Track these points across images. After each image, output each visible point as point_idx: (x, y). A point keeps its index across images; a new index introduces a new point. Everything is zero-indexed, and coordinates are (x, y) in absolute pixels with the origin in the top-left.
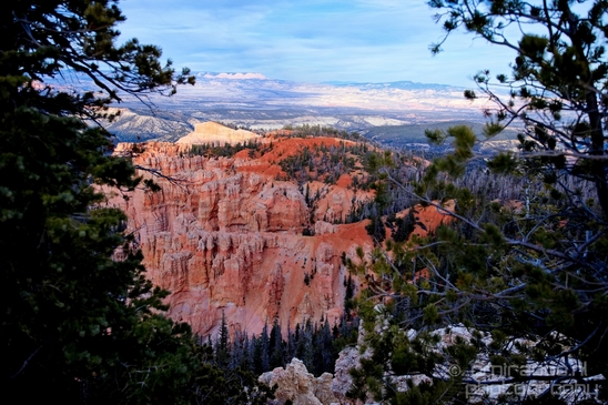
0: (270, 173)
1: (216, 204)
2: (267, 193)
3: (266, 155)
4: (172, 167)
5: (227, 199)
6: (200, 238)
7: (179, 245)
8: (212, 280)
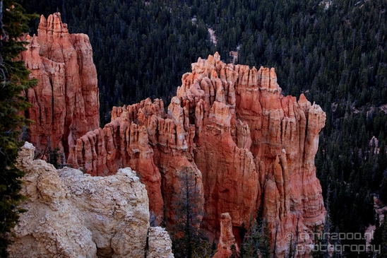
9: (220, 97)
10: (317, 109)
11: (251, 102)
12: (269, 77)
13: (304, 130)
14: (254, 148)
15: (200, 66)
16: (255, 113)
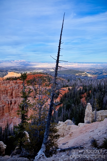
1: (12, 92)
4: (1, 83)
5: (15, 90)
6: (7, 101)
7: (2, 103)
8: (10, 111)
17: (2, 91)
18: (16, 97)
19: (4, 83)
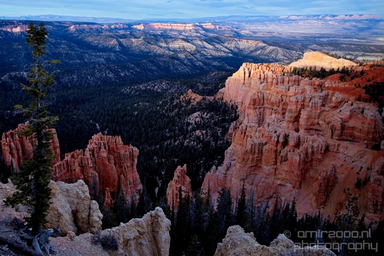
0: (353, 95)
1: (299, 113)
2: (346, 110)
3: (355, 81)
4: (275, 81)
5: (309, 109)
6: (276, 132)
7: (261, 135)
8: (278, 164)
9: (103, 147)
10: (136, 149)
11: (113, 148)
12: (119, 139)
13: (132, 157)
14: (115, 164)
15: (94, 137)
16: (115, 152)
17: (273, 104)
18: (308, 130)
19: (283, 82)
